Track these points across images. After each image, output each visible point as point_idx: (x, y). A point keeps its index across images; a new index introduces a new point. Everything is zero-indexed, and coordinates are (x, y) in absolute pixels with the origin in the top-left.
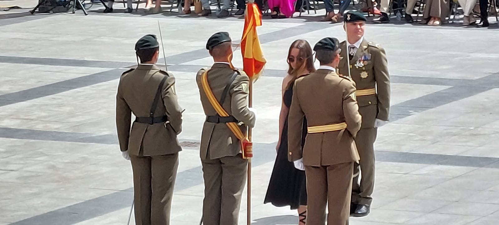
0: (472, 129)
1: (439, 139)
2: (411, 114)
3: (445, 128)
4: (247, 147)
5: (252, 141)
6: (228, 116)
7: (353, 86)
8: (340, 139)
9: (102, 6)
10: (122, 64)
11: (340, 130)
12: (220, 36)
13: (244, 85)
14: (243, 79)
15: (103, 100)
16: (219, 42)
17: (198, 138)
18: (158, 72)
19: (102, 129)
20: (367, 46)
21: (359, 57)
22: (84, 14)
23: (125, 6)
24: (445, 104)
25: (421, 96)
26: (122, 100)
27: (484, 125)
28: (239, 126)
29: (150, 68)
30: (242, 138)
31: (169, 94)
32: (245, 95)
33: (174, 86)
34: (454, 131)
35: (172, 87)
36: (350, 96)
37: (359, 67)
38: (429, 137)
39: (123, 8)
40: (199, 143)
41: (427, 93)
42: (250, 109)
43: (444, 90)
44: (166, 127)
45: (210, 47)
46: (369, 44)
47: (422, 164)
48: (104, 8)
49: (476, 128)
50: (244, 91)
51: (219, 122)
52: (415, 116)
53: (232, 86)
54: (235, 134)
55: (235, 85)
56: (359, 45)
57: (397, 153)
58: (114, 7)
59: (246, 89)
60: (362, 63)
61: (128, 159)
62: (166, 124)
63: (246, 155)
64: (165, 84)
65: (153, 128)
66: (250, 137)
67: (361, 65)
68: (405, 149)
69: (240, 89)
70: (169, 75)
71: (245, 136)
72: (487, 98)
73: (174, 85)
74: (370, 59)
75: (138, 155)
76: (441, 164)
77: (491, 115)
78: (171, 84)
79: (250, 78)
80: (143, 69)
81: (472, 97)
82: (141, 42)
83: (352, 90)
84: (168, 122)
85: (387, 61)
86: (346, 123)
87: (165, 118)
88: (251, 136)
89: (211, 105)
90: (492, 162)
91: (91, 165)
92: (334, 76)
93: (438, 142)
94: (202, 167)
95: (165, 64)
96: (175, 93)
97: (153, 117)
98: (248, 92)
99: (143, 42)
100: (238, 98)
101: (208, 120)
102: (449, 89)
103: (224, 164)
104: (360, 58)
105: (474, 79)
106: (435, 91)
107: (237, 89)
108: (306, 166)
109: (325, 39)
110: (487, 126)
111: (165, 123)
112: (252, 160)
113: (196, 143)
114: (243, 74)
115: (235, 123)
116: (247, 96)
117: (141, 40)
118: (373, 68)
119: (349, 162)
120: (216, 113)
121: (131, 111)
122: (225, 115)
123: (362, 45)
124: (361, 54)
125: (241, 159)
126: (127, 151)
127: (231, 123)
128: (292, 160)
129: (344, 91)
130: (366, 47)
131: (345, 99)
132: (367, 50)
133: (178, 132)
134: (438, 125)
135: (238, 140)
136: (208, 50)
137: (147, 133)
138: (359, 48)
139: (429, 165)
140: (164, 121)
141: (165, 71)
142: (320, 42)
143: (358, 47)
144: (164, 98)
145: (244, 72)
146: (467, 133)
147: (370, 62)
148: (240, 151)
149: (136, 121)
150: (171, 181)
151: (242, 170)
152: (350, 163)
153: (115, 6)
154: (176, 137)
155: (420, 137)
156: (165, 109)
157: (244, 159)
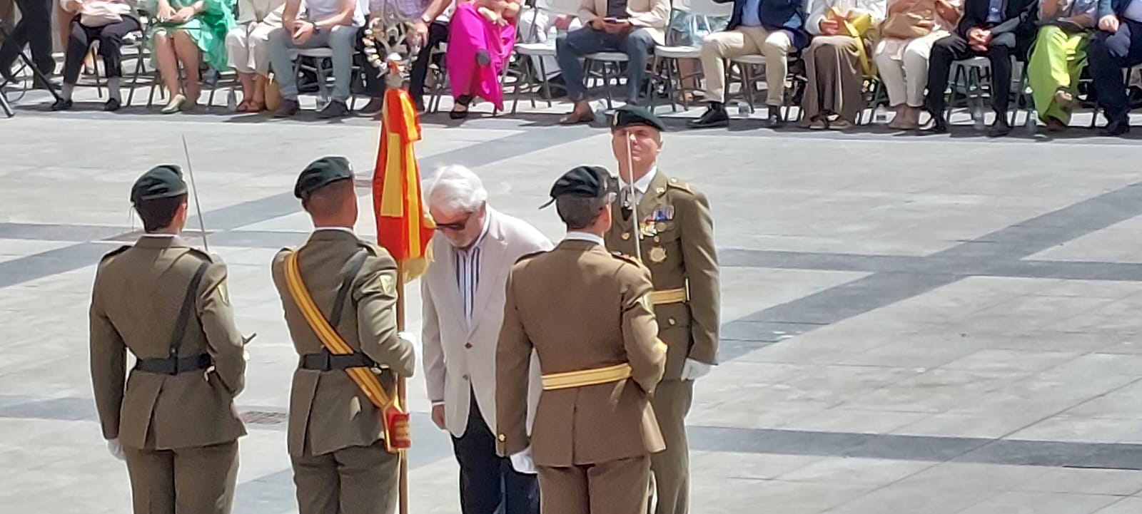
0: (920, 373)
1: (846, 397)
2: (778, 338)
3: (859, 370)
4: (397, 424)
5: (408, 410)
6: (351, 352)
7: (645, 279)
8: (616, 401)
9: (48, 95)
10: (97, 231)
11: (618, 381)
12: (327, 168)
13: (386, 280)
14: (383, 266)
15: (55, 318)
16: (324, 182)
17: (282, 401)
18: (187, 255)
19: (56, 385)
20: (664, 187)
21: (645, 213)
22: (6, 116)
23: (100, 96)
24: (857, 314)
25: (800, 296)
26: (102, 322)
27: (950, 361)
28: (378, 376)
29: (167, 243)
30: (384, 403)
31: (215, 305)
32: (389, 302)
33: (225, 286)
34: (880, 378)
35: (220, 286)
36: (638, 303)
37: (645, 236)
38: (822, 393)
39: (97, 99)
40: (285, 414)
41: (816, 288)
42: (402, 334)
43: (856, 281)
44: (207, 379)
45: (303, 193)
46: (670, 184)
47: (807, 457)
48: (53, 99)
49: (928, 370)
50: (386, 293)
51: (329, 368)
52: (789, 343)
53: (357, 281)
54: (369, 394)
55: (366, 279)
56: (647, 185)
57: (749, 429)
58: (75, 95)
59: (390, 288)
60: (653, 226)
61: (120, 458)
62: (208, 374)
63: (394, 443)
64: (203, 282)
65: (179, 384)
66: (402, 401)
67: (649, 232)
68: (766, 422)
69: (378, 288)
70: (213, 261)
71: (391, 398)
72: (956, 300)
73: (224, 282)
74: (671, 218)
75: (142, 447)
76: (851, 455)
77: (964, 338)
78: (216, 279)
79: (399, 262)
80: (151, 247)
81: (918, 297)
82: (144, 183)
83: (644, 287)
84: (212, 368)
85: (711, 223)
86: (630, 365)
87: (205, 361)
88: (404, 397)
89: (311, 328)
90: (970, 448)
91: (30, 469)
92: (600, 256)
93: (842, 403)
94: (293, 474)
95: (200, 230)
96: (228, 301)
97: (176, 358)
98: (395, 295)
99: (149, 182)
100: (372, 310)
101: (304, 364)
102: (868, 278)
103: (342, 465)
104: (647, 215)
105: (923, 255)
106: (834, 285)
107: (369, 290)
108: (538, 467)
109: (577, 171)
110: (954, 365)
111: (206, 370)
112: (409, 454)
113: (276, 413)
114: (383, 253)
115: (366, 368)
116: (393, 304)
117: (144, 179)
118: (679, 240)
119: (638, 454)
120: (323, 346)
121: (125, 346)
122: (342, 349)
123: (653, 186)
124: (652, 206)
125: (382, 453)
126: (116, 440)
127: (358, 370)
128: (505, 453)
129: (624, 290)
130: (660, 190)
131: (627, 308)
132: (665, 196)
133: (237, 391)
134: (840, 363)
135: (376, 408)
136: (300, 201)
137: (163, 394)
138: (646, 192)
139: (821, 457)
140: (201, 368)
141: (202, 249)
142: (565, 178)
143: (643, 190)
144: (201, 314)
145: (384, 250)
146: (911, 382)
147: (670, 224)
148: (379, 432)
149: (136, 368)
150: (220, 506)
151: (387, 478)
152: (642, 457)
153: (78, 95)
154: (232, 401)
155: (803, 393)
156: (207, 341)
157: (388, 453)
